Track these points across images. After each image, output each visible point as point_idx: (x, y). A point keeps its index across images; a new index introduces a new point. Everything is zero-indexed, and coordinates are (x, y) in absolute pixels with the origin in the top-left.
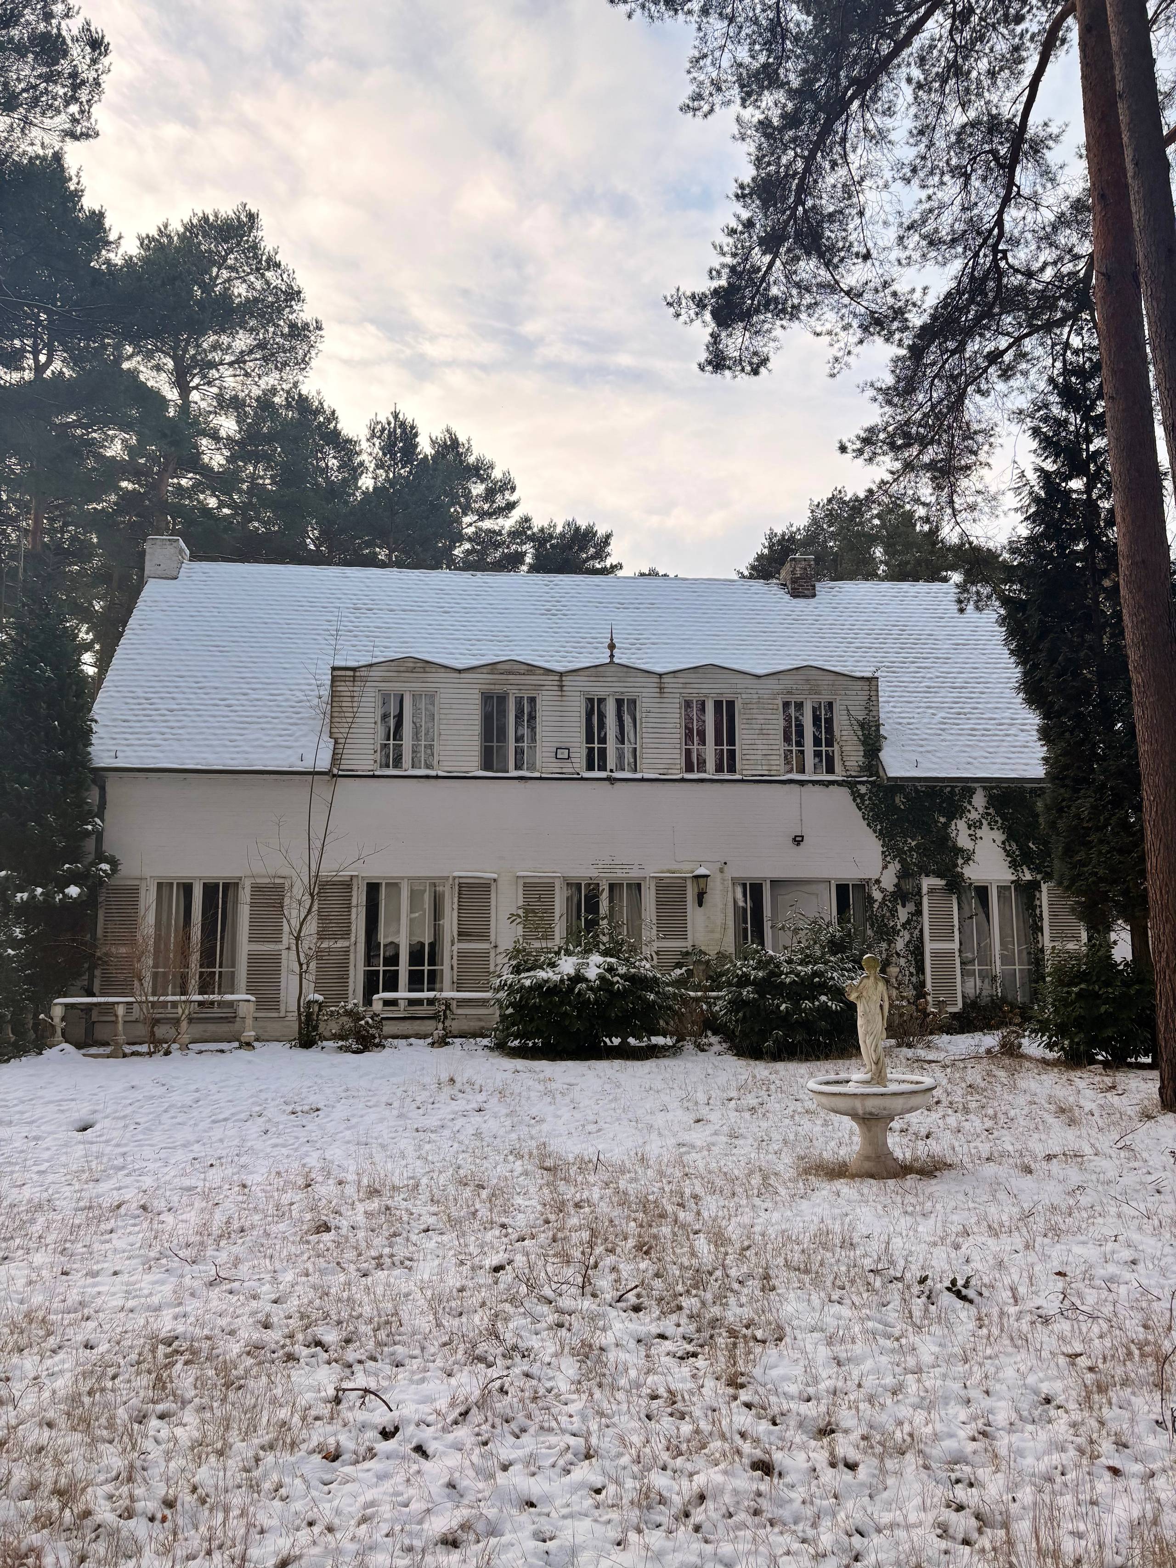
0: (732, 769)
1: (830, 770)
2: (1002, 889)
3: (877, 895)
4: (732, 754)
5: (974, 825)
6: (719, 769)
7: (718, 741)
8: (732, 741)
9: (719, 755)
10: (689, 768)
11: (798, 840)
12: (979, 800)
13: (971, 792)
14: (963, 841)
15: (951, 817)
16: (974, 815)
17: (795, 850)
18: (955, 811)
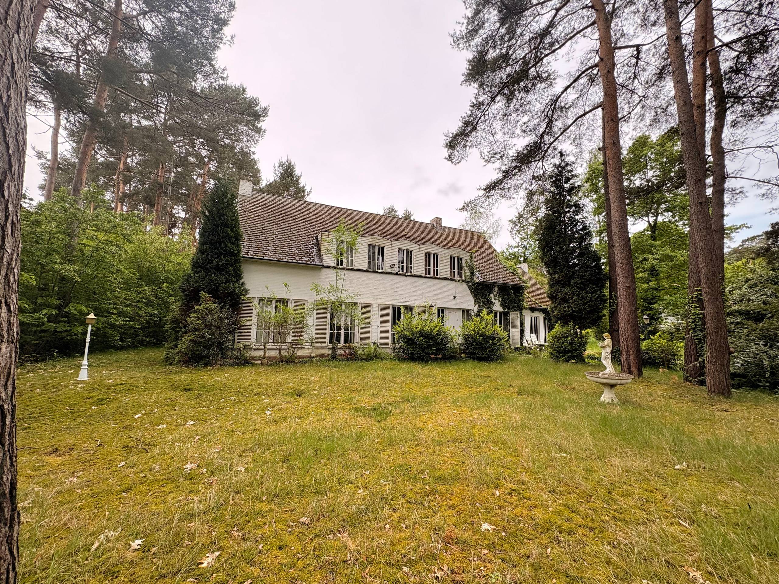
0: (437, 275)
1: (461, 277)
2: (500, 314)
3: (473, 314)
4: (437, 270)
5: (495, 296)
6: (434, 274)
7: (434, 266)
8: (437, 267)
9: (434, 270)
10: (426, 274)
11: (455, 297)
12: (496, 289)
13: (495, 286)
14: (493, 300)
15: (490, 293)
16: (495, 293)
17: (453, 300)
18: (491, 292)
